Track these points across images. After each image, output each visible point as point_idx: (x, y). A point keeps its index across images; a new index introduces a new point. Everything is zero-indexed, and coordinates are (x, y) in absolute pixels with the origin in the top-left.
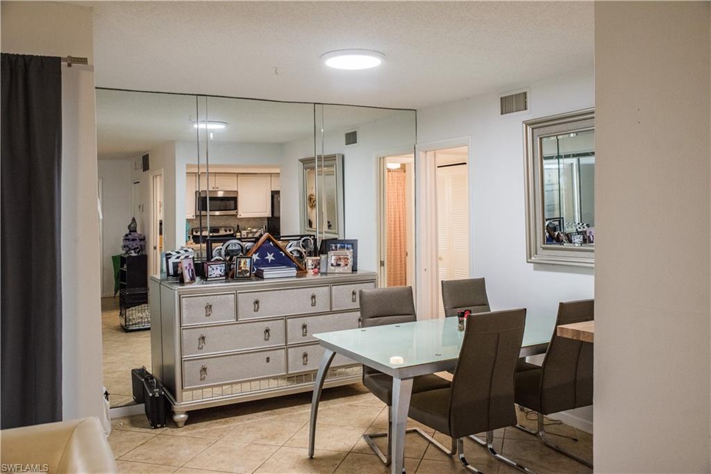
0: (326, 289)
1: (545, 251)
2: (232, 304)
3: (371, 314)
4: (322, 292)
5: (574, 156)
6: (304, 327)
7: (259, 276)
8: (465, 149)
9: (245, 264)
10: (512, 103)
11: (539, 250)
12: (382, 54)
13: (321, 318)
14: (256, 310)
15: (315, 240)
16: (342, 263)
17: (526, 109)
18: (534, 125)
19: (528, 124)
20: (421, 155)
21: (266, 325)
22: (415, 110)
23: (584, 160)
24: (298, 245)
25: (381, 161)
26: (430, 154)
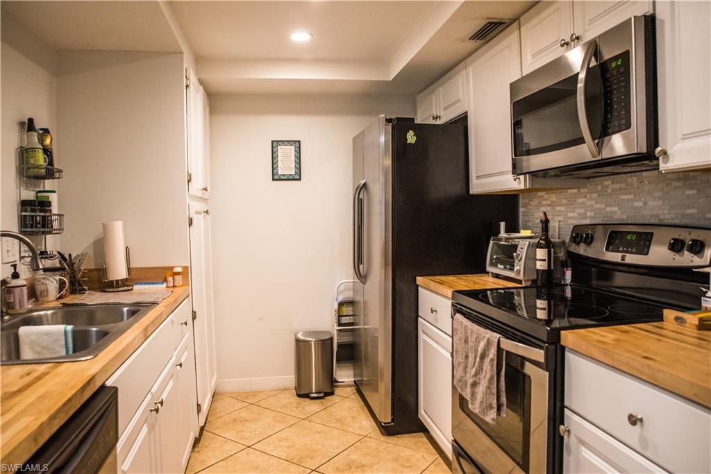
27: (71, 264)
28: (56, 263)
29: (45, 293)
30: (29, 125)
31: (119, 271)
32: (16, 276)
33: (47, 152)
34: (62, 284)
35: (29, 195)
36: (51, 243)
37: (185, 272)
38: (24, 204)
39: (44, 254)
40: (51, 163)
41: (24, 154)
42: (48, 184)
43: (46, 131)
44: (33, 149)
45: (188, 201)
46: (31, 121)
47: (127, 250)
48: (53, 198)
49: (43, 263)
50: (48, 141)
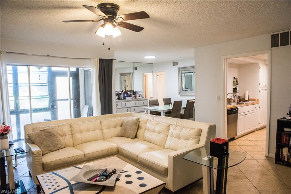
0: (138, 101)
1: (183, 93)
2: (121, 104)
3: (152, 104)
4: (137, 102)
5: (184, 73)
6: (134, 109)
7: (125, 99)
8: (165, 72)
9: (122, 96)
10: (175, 64)
11: (181, 92)
12: (155, 56)
13: (137, 107)
14: (125, 106)
15: (134, 92)
16: (140, 96)
17: (178, 65)
18: (180, 68)
19: (179, 68)
20: (154, 73)
21: (127, 109)
22: (153, 64)
23: (186, 74)
24: (130, 93)
25: (143, 74)
26: (156, 73)
27: (240, 98)
28: (238, 97)
29: (235, 101)
30: (235, 78)
31: (247, 99)
32: (232, 98)
33: (237, 81)
34: (238, 100)
35: (234, 87)
36: (237, 94)
37: (258, 100)
38: (234, 89)
39: (236, 96)
40: (237, 83)
41: (234, 82)
42: (237, 86)
43: (237, 78)
44: (235, 81)
45: (259, 88)
46: (235, 77)
47: (249, 96)
48: (238, 88)
49: (236, 97)
50: (237, 79)
